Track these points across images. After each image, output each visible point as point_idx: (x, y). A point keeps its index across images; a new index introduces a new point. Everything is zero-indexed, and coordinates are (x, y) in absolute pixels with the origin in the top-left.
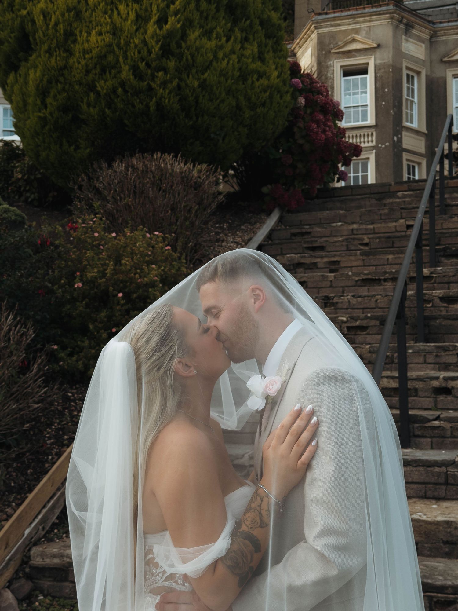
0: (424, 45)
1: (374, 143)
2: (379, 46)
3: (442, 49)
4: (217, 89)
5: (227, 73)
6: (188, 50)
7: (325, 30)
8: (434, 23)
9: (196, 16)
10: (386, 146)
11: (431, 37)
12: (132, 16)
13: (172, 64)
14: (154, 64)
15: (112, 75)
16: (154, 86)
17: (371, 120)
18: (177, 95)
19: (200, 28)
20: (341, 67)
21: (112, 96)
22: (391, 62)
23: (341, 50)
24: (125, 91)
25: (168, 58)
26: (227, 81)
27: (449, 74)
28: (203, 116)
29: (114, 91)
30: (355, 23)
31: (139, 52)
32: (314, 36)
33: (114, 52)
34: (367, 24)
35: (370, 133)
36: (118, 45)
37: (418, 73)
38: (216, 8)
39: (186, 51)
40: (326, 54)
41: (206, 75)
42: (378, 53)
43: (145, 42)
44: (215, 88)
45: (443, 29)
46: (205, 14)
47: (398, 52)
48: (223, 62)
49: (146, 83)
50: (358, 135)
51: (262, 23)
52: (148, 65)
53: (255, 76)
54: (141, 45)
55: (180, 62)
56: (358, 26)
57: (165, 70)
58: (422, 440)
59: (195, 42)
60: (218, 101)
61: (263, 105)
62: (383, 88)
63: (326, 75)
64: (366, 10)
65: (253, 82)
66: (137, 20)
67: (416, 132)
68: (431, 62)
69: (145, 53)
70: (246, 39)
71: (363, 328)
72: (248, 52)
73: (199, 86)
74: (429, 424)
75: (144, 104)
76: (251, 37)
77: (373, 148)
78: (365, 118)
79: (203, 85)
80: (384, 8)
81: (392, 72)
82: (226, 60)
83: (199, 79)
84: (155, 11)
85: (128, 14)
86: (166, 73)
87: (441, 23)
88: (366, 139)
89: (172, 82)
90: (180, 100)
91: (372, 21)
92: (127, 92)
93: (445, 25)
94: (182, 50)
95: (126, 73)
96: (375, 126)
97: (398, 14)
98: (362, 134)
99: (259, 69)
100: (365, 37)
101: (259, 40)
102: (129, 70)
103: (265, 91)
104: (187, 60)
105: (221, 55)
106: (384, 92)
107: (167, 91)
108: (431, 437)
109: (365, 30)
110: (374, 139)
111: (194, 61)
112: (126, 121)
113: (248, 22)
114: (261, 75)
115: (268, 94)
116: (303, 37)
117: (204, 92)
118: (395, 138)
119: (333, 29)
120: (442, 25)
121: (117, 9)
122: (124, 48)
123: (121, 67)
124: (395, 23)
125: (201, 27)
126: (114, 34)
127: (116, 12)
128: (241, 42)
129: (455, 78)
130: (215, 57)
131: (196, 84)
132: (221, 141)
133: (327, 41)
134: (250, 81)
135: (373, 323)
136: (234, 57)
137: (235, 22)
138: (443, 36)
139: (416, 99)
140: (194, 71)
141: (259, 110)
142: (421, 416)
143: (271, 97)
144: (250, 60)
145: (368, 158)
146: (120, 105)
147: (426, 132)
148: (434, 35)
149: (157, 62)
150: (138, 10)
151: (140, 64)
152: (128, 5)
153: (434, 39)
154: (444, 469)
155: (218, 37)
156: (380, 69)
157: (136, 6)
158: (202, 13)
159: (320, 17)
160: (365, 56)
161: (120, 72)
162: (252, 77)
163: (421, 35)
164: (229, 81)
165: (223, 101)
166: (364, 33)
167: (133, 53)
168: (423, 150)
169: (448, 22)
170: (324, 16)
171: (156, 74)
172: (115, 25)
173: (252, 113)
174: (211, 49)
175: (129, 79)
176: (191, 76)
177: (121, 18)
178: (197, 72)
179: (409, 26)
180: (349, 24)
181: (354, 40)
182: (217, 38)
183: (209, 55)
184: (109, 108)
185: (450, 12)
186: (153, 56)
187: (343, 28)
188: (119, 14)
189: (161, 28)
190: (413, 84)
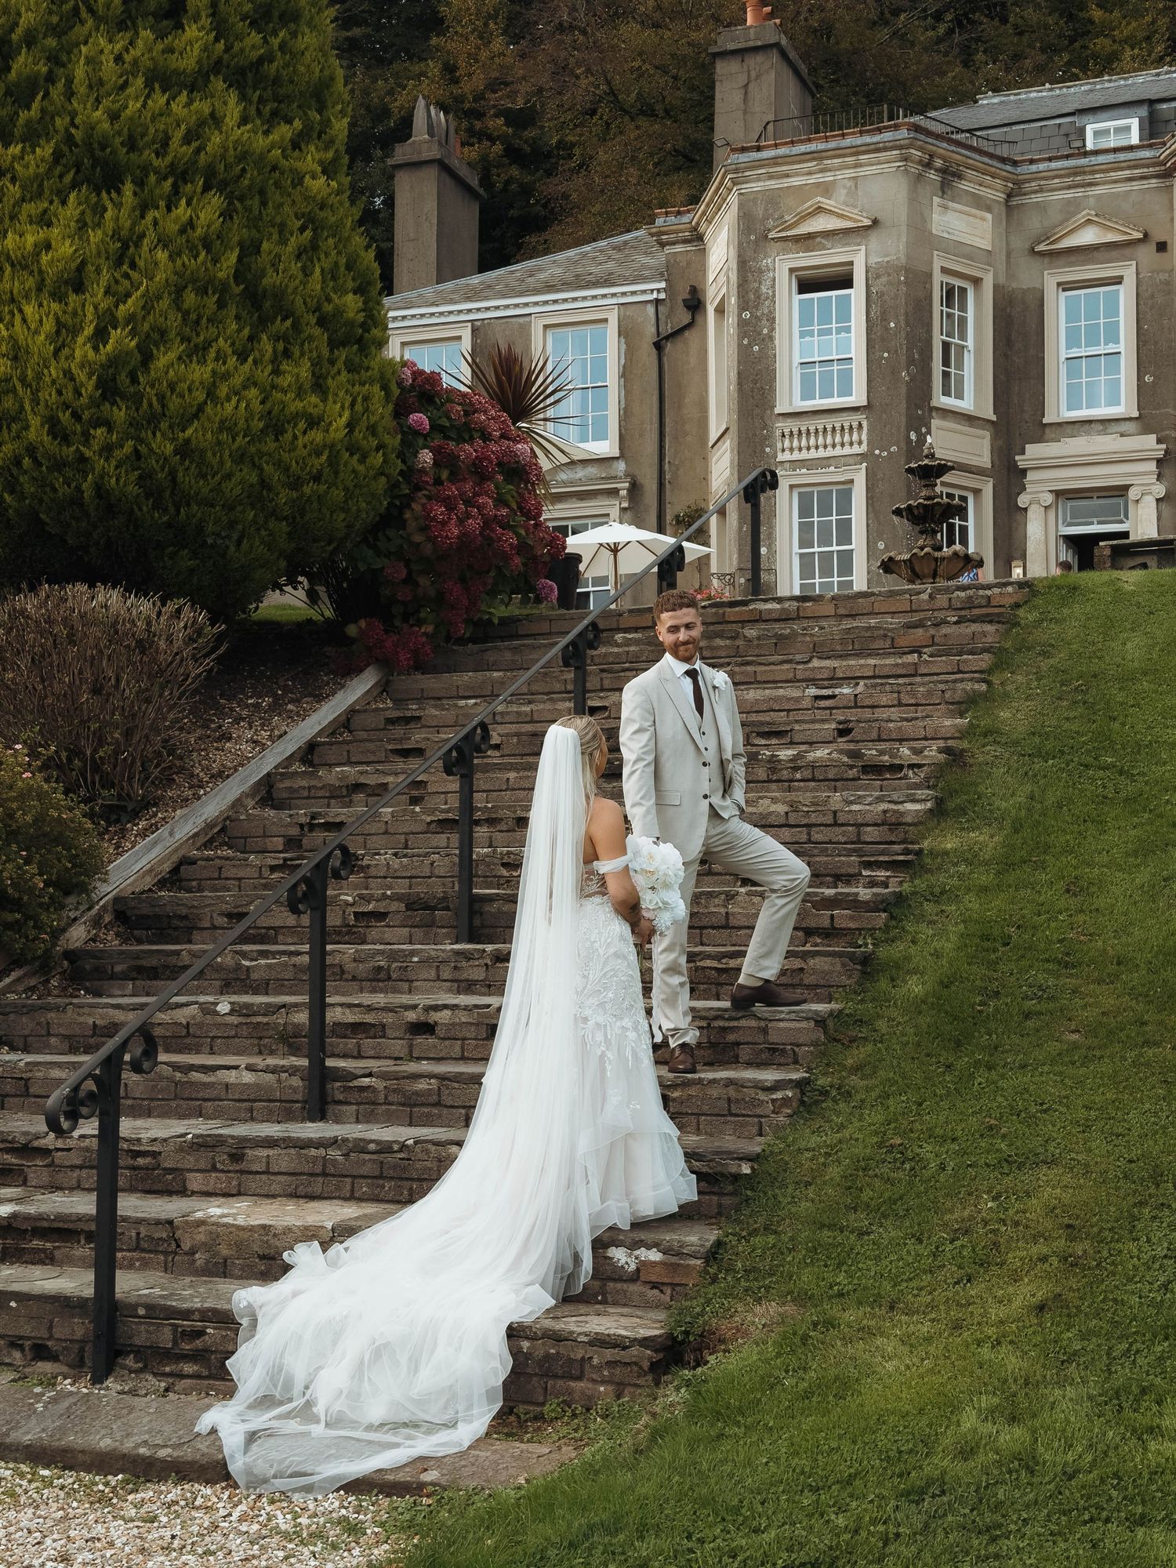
0: (989, 216)
1: (864, 448)
2: (875, 222)
3: (1034, 223)
4: (214, 455)
5: (236, 424)
6: (152, 386)
7: (756, 186)
8: (1015, 163)
9: (174, 321)
10: (890, 453)
11: (1009, 196)
12: (49, 326)
13: (120, 414)
14: (86, 415)
15: (13, 434)
16: (88, 453)
17: (858, 396)
18: (134, 469)
19: (182, 341)
20: (792, 270)
21: (15, 471)
22: (903, 261)
23: (789, 233)
24: (37, 463)
25: (114, 403)
26: (234, 440)
27: (1050, 282)
28: (188, 505)
29: (18, 462)
30: (822, 171)
31: (59, 393)
32: (733, 199)
33: (14, 390)
34: (850, 173)
35: (855, 424)
36: (23, 380)
37: (977, 282)
38: (218, 301)
39: (148, 389)
40: (756, 241)
41: (189, 432)
42: (874, 239)
43: (68, 375)
44: (209, 454)
45: (1036, 176)
46: (193, 316)
47: (921, 235)
48: (226, 405)
49: (73, 449)
50: (829, 427)
51: (322, 322)
52: (77, 416)
53: (302, 425)
54: (62, 381)
55: (137, 410)
56: (828, 177)
57: (109, 425)
58: (344, 1108)
59: (167, 373)
60: (218, 477)
61: (317, 478)
62: (884, 318)
63: (757, 290)
64: (848, 141)
65: (295, 437)
66: (58, 332)
67: (970, 419)
68: (1008, 255)
69: (69, 395)
70: (287, 354)
71: (381, 916)
72: (285, 381)
73: (176, 452)
74: (356, 1083)
75: (73, 485)
76: (296, 351)
77: (863, 457)
78: (846, 391)
79: (185, 450)
80: (887, 136)
81: (906, 283)
82: (234, 400)
83: (174, 439)
84: (90, 316)
85: (41, 321)
86: (110, 431)
87: (1032, 162)
88: (847, 438)
89: (122, 447)
90: (140, 477)
91: (861, 166)
92: (40, 465)
93: (1042, 166)
94: (141, 388)
95: (36, 431)
96: (867, 408)
97: (920, 149)
98: (838, 426)
99: (311, 410)
100: (845, 204)
101: (315, 354)
102: (42, 425)
103: (319, 454)
104: (150, 405)
105: (223, 390)
106: (887, 329)
107: (114, 463)
108: (358, 1104)
109: (845, 187)
110: (864, 437)
111: (163, 406)
112: (43, 516)
113: (288, 323)
114: (313, 422)
115: (324, 457)
116: (711, 200)
117: (187, 463)
118: (913, 436)
119: (773, 184)
120: (1034, 168)
121: (21, 311)
122: (34, 384)
123: (27, 420)
124: (914, 169)
125: (185, 339)
126: (15, 358)
127: (18, 318)
128: (272, 362)
129: (1064, 290)
130: (211, 394)
131: (169, 448)
132: (232, 549)
133: (760, 212)
134: (288, 436)
135: (395, 906)
136: (253, 392)
137: (263, 322)
138: (1036, 192)
139: (970, 342)
140: (164, 425)
141: (307, 490)
142: (343, 1069)
143: (333, 461)
144: (291, 395)
145: (852, 481)
146: (30, 488)
147: (994, 418)
148: (1013, 193)
149: (93, 410)
150: (60, 313)
151: (61, 415)
152: (41, 305)
153: (1015, 201)
154: (322, 1151)
155: (220, 357)
156: (878, 276)
157: (55, 306)
158: (186, 314)
159: (744, 158)
160: (844, 245)
161: (27, 428)
162: (295, 425)
163: (984, 192)
164: (239, 439)
165: (229, 476)
166: (841, 194)
167: (48, 395)
168: (985, 460)
169: (1050, 159)
170: (755, 155)
171: (92, 432)
172: (16, 341)
173: (295, 494)
174: (201, 383)
175: (42, 443)
176: (158, 434)
177: (29, 328)
178: (171, 427)
179: (950, 176)
180: (810, 173)
181: (820, 210)
182: (217, 359)
183: (196, 394)
184: (12, 492)
185: (1062, 132)
186: (84, 400)
187: (796, 181)
188: (24, 320)
189: (96, 349)
190: (963, 308)
